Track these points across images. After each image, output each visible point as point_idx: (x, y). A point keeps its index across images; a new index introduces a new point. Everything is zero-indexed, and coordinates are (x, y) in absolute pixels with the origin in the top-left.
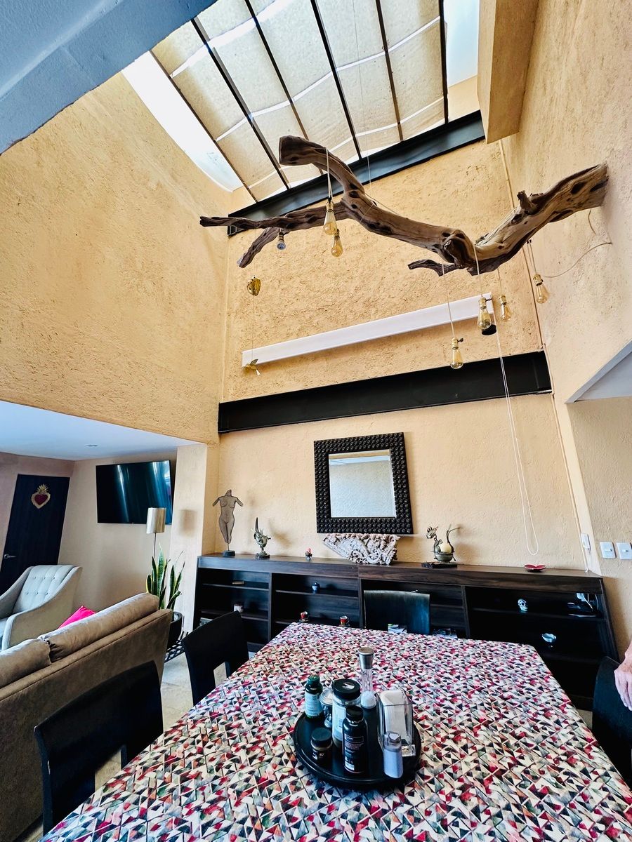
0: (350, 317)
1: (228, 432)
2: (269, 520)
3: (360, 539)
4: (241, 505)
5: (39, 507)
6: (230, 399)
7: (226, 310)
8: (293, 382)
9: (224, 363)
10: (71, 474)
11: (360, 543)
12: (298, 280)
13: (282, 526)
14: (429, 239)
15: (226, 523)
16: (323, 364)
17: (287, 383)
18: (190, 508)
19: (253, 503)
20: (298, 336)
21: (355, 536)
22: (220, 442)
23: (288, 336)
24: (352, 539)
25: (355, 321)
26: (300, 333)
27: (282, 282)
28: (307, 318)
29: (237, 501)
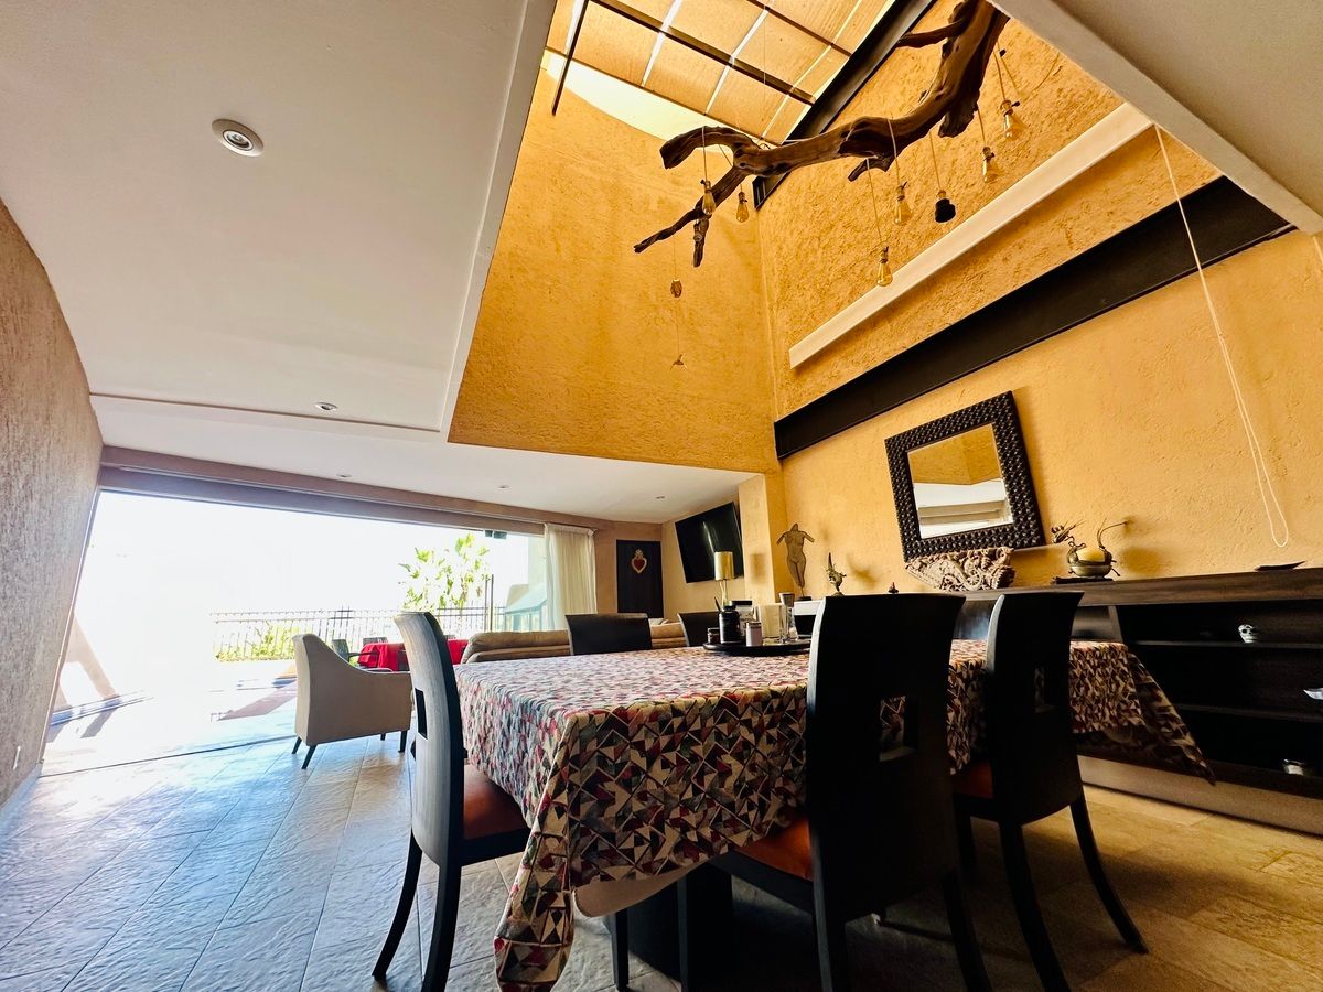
0: (913, 245)
1: (788, 456)
2: (848, 555)
3: (953, 560)
4: (811, 540)
5: (639, 572)
6: (786, 414)
7: (768, 304)
8: (852, 367)
9: (773, 371)
10: (661, 536)
11: (952, 564)
12: (840, 225)
13: (863, 561)
14: (830, 150)
15: (796, 564)
16: (886, 328)
17: (844, 371)
18: (759, 551)
19: (826, 536)
20: (850, 302)
21: (946, 557)
22: (783, 470)
23: (839, 307)
24: (941, 560)
25: (922, 248)
26: (851, 299)
27: (822, 238)
28: (858, 272)
29: (805, 536)
